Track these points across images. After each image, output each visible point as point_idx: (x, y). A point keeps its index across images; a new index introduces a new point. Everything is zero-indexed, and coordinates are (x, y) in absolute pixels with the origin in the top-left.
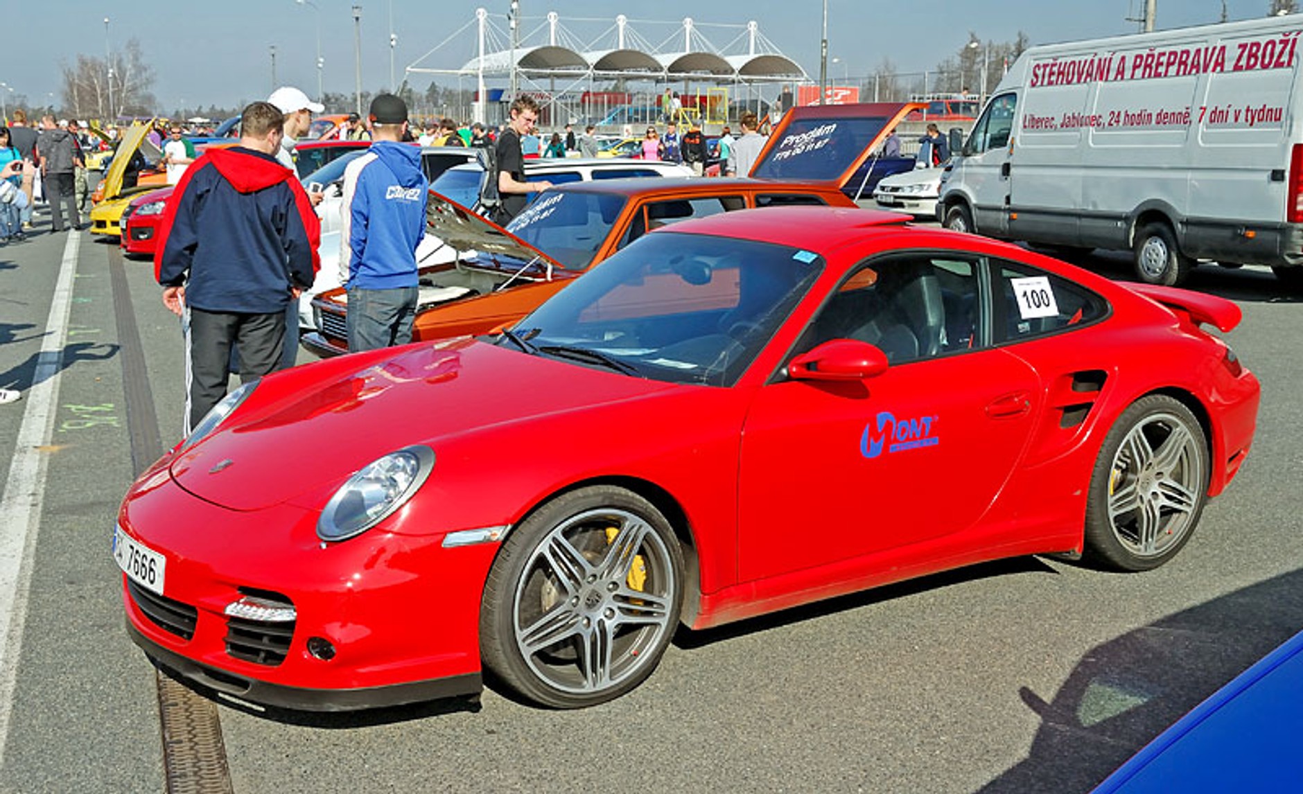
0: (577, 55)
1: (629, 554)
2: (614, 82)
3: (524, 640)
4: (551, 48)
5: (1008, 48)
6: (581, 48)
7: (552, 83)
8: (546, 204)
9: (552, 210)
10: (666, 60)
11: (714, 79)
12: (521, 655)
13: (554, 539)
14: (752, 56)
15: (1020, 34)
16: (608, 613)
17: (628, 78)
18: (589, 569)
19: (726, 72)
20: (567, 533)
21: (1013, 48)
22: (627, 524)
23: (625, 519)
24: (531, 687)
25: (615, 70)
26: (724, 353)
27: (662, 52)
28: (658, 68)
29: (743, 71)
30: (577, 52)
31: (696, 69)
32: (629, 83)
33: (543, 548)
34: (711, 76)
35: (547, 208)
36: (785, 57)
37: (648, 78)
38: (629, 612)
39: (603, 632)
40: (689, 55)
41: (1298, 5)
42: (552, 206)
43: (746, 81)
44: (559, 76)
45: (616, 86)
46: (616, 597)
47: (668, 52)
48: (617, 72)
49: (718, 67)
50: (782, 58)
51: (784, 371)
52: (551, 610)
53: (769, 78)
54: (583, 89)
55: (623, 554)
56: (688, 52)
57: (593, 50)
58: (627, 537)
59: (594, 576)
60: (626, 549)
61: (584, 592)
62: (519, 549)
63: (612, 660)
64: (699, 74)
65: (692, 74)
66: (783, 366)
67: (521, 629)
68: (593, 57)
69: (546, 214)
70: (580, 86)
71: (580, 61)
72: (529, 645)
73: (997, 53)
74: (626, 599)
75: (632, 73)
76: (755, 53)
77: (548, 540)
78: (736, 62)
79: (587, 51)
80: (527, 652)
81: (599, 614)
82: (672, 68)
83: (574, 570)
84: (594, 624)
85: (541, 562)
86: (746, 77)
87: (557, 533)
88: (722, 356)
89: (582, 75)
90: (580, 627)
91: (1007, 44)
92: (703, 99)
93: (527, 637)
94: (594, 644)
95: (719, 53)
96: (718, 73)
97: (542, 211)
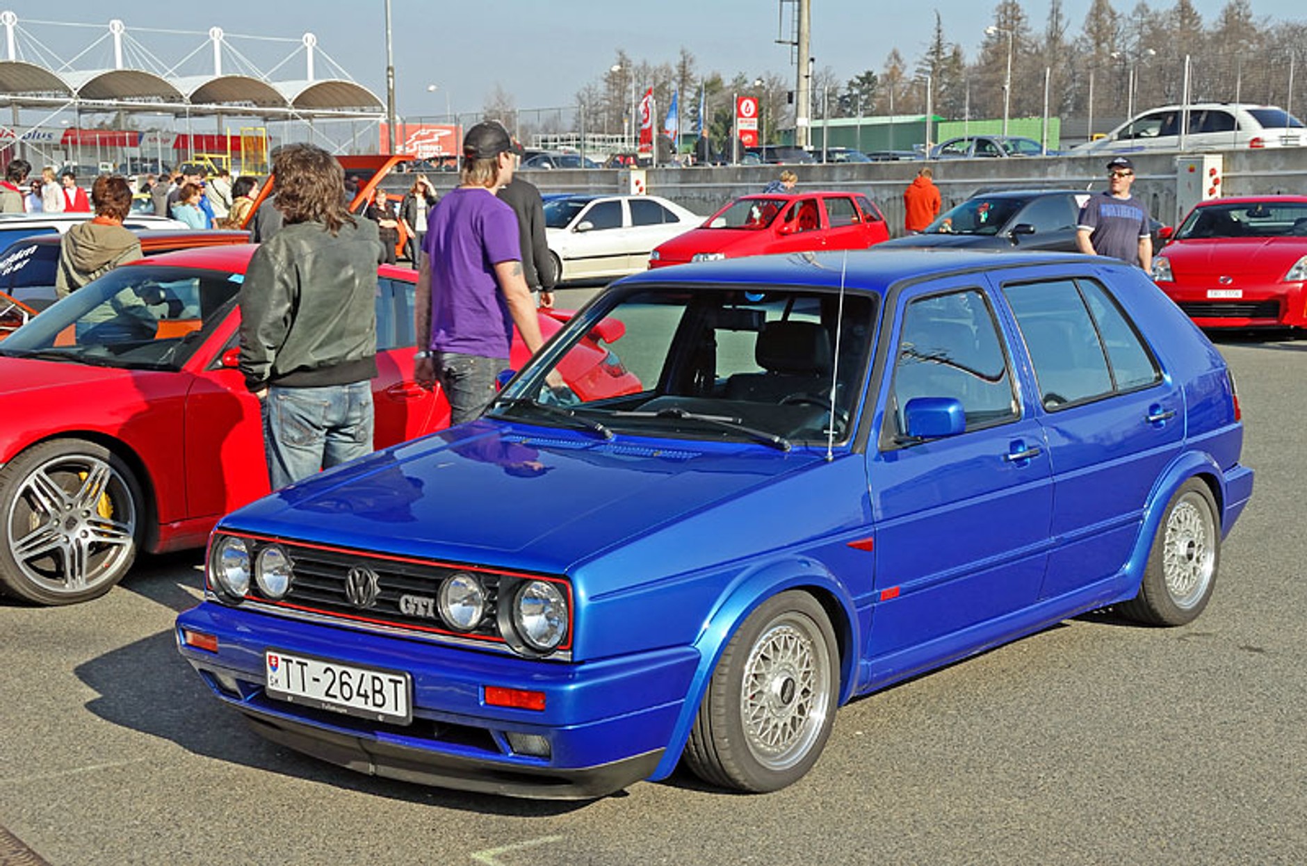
0: (51, 75)
1: (97, 492)
2: (113, 115)
3: (16, 549)
4: (11, 63)
5: (669, 71)
6: (57, 65)
7: (15, 114)
8: (20, 255)
9: (25, 262)
10: (187, 86)
11: (258, 114)
12: (14, 560)
13: (38, 475)
14: (312, 82)
15: (682, 52)
16: (83, 534)
17: (133, 111)
18: (67, 500)
19: (274, 104)
20: (47, 471)
21: (675, 71)
22: (96, 467)
23: (93, 463)
24: (23, 585)
25: (112, 98)
26: (171, 349)
27: (182, 73)
28: (174, 96)
29: (301, 101)
30: (52, 71)
31: (231, 99)
32: (136, 118)
33: (30, 482)
34: (255, 108)
35: (20, 260)
36: (356, 84)
37: (162, 110)
38: (101, 533)
39: (80, 548)
40: (219, 80)
41: (1026, 17)
42: (25, 258)
43: (305, 117)
44: (26, 105)
45: (117, 121)
46: (90, 522)
47: (191, 74)
48: (115, 102)
49: (264, 97)
50: (351, 86)
51: (220, 363)
52: (37, 529)
53: (336, 112)
54: (66, 123)
55: (93, 492)
56: (219, 74)
57: (77, 69)
58: (95, 478)
59: (71, 505)
60: (96, 487)
61: (64, 517)
62: (10, 482)
63: (88, 572)
64: (236, 106)
65: (225, 106)
66: (219, 358)
67: (14, 541)
68: (77, 80)
69: (18, 266)
70: (58, 121)
71: (56, 85)
72: (21, 553)
73: (655, 78)
74: (97, 524)
75: (136, 103)
76: (315, 78)
77: (34, 475)
78: (290, 90)
79: (67, 70)
80: (19, 558)
81: (76, 534)
82: (198, 97)
83: (55, 499)
84: (72, 541)
85: (28, 492)
86: (304, 111)
87: (41, 471)
88: (170, 351)
89: (63, 104)
90: (61, 542)
91: (667, 64)
92: (236, 139)
93: (18, 548)
94: (72, 557)
95: (263, 78)
96: (264, 104)
97: (14, 264)
